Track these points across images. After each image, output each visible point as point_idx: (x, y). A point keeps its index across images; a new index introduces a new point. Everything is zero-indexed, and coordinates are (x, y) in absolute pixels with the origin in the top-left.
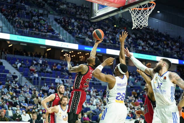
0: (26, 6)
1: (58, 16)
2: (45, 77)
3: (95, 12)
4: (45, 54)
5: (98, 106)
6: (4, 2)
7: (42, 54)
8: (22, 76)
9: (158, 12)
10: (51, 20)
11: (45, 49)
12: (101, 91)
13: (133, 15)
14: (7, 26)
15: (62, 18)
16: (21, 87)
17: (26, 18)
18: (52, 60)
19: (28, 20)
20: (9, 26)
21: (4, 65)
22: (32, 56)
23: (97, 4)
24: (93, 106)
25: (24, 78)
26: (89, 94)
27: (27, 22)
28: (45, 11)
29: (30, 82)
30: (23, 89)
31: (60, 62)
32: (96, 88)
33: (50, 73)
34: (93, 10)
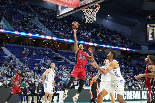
0: (19, 11)
1: (41, 18)
2: (32, 59)
3: (60, 12)
4: (32, 43)
5: (68, 77)
6: (5, 9)
7: (30, 43)
8: (16, 58)
9: (109, 15)
10: (36, 21)
11: (32, 40)
12: (70, 68)
13: (85, 13)
14: (6, 25)
15: (44, 19)
16: (15, 65)
17: (19, 19)
18: (36, 48)
19: (21, 20)
20: (7, 24)
21: (4, 50)
22: (23, 44)
23: (61, 6)
24: (64, 78)
25: (17, 59)
26: (62, 70)
27: (20, 22)
28: (33, 15)
29: (21, 62)
30: (16, 67)
31: (42, 49)
32: (66, 66)
33: (36, 56)
34: (58, 10)
